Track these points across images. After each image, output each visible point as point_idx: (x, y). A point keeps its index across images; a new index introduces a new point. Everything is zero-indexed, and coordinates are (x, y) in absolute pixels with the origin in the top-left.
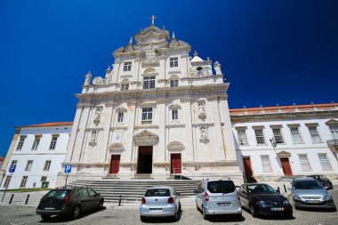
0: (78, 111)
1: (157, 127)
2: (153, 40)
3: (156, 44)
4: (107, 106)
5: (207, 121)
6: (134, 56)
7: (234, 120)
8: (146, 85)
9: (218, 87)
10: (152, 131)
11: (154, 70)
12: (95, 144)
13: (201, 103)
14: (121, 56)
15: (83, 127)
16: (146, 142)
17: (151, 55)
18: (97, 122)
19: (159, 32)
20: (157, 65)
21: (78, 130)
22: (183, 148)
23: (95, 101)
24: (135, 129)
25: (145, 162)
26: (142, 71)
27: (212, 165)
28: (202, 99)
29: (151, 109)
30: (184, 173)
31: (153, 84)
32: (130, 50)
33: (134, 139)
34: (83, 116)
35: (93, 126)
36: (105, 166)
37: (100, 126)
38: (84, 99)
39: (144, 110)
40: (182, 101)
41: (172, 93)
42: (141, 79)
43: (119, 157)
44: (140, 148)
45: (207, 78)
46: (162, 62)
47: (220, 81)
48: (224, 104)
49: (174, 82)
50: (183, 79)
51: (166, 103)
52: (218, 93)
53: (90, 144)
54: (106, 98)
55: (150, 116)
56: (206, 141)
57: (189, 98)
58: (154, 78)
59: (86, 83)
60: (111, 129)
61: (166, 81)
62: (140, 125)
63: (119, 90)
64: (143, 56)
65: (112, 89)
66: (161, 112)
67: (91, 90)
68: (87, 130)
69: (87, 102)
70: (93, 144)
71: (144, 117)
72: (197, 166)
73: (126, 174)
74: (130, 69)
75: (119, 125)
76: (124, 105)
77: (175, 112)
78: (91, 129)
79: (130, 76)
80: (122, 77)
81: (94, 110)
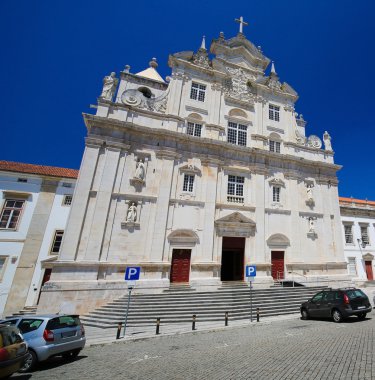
0: (90, 154)
1: (253, 210)
3: (248, 71)
4: (160, 156)
5: (316, 211)
6: (211, 77)
7: (344, 211)
8: (231, 136)
9: (329, 167)
10: (246, 214)
11: (245, 115)
12: (137, 227)
13: (309, 184)
14: (187, 67)
15: (104, 188)
16: (236, 231)
17: (240, 89)
18: (138, 183)
19: (254, 53)
20: (251, 108)
21: (92, 194)
22: (287, 245)
23: (132, 140)
24: (217, 207)
25: (232, 263)
26: (227, 109)
27: (321, 267)
28: (310, 179)
29: (241, 180)
30: (288, 277)
31: (243, 141)
32: (202, 63)
33: (216, 224)
34: (103, 168)
35: (131, 191)
36: (163, 269)
37: (145, 193)
38: (106, 129)
39: (231, 178)
40: (286, 176)
41: (268, 162)
42: (224, 124)
43: (187, 254)
44: (226, 240)
45: (315, 151)
46: (257, 106)
47: (330, 160)
48: (334, 190)
49: (274, 143)
50: (288, 144)
51: (267, 175)
52: (328, 176)
53: (124, 226)
54: (161, 141)
55: (240, 191)
56: (313, 236)
57: (295, 173)
58: (245, 128)
61: (264, 139)
62: (226, 203)
63: (183, 130)
64: (227, 83)
65: (170, 126)
66: (256, 188)
67: (120, 115)
68: (116, 197)
69: (116, 138)
70: (131, 227)
71: (230, 190)
72: (306, 269)
73: (204, 281)
74: (202, 97)
75: (187, 196)
76: (195, 163)
77: (276, 191)
78: (124, 197)
79: (206, 113)
80: (188, 108)
81: (132, 158)
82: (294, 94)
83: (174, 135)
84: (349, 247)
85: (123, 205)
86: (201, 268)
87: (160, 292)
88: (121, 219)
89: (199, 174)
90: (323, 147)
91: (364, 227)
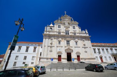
0: (44, 40)
1: (72, 47)
2: (67, 19)
3: (68, 21)
4: (54, 39)
5: (86, 46)
6: (61, 23)
7: (93, 46)
8: (66, 33)
9: (87, 37)
10: (71, 48)
11: (68, 29)
12: (52, 51)
13: (83, 41)
14: (57, 23)
15: (46, 45)
16: (69, 51)
17: (67, 24)
18: (51, 44)
19: (69, 17)
20: (69, 27)
22: (80, 54)
23: (50, 37)
24: (65, 47)
25: (69, 58)
26: (65, 29)
27: (89, 59)
28: (83, 40)
29: (69, 41)
30: (81, 61)
31: (68, 34)
32: (59, 21)
33: (65, 50)
34: (46, 42)
35: (50, 45)
36: (57, 59)
37: (53, 45)
38: (46, 35)
39: (67, 41)
40: (78, 40)
41: (74, 37)
42: (65, 31)
43: (61, 56)
44: (67, 53)
45: (84, 34)
46: (70, 27)
47: (88, 35)
48: (90, 42)
49: (75, 33)
50: (78, 33)
51: (74, 40)
52: (88, 38)
53: (50, 51)
54: (54, 36)
55: (69, 43)
56: (86, 52)
57: (80, 39)
58: (68, 31)
59: (45, 30)
60: (57, 47)
61: (72, 33)
62: (67, 46)
63: (58, 34)
64: (64, 24)
65: (55, 33)
66: (72, 43)
67: (48, 33)
68: (48, 46)
69: (47, 37)
70: (51, 51)
71: (67, 43)
72: (85, 59)
73: (64, 61)
74: (60, 27)
75: (59, 45)
76: (60, 39)
77: (76, 43)
78: (50, 46)
79: (61, 30)
80: (58, 30)
81: (50, 40)
82: (78, 23)
83: (56, 35)
84: (95, 54)
85: (49, 48)
86: (63, 59)
87: (56, 63)
88: (49, 50)
89: (61, 41)
90: (86, 32)
91: (99, 50)
